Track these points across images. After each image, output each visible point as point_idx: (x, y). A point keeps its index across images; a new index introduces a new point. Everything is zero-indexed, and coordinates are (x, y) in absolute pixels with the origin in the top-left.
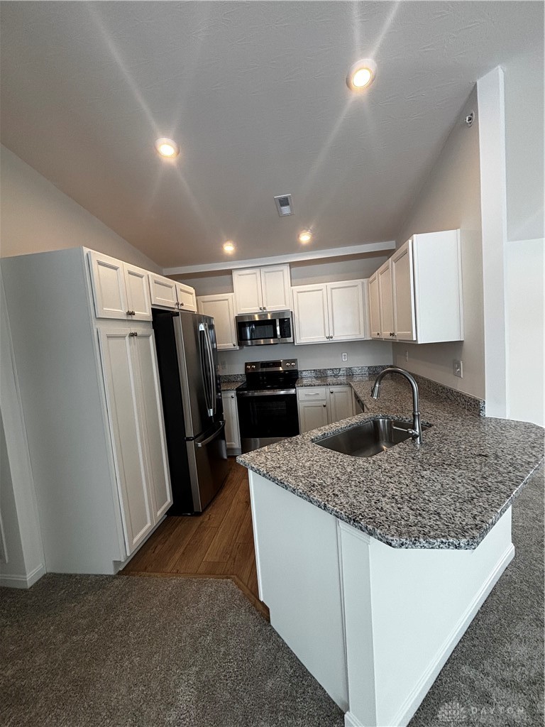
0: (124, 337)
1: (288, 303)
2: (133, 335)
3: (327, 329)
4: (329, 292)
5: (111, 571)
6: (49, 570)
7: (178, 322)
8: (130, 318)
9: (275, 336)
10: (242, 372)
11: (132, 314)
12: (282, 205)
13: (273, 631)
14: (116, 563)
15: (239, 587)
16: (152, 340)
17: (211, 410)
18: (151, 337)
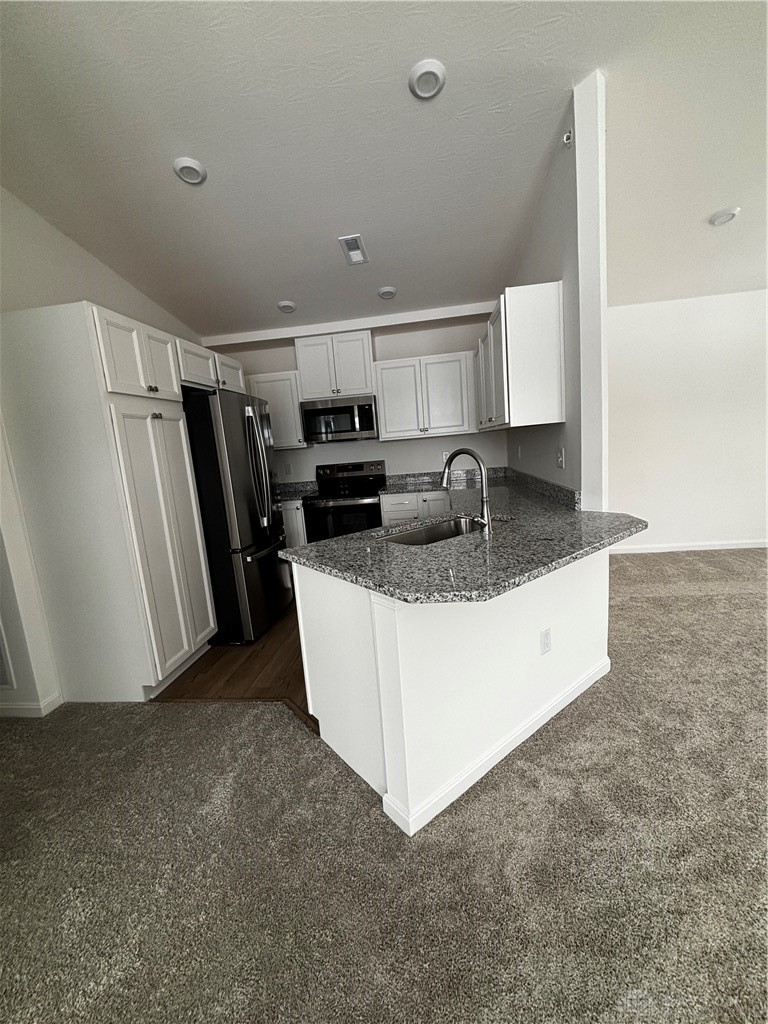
0: (145, 418)
1: (369, 384)
2: (156, 417)
3: (421, 419)
4: (423, 369)
5: (140, 698)
6: (67, 700)
7: (216, 403)
8: (152, 395)
9: (353, 429)
10: (313, 478)
11: (155, 390)
12: (351, 249)
13: (322, 742)
14: (146, 688)
15: (290, 709)
16: (182, 425)
17: (265, 519)
18: (181, 423)
